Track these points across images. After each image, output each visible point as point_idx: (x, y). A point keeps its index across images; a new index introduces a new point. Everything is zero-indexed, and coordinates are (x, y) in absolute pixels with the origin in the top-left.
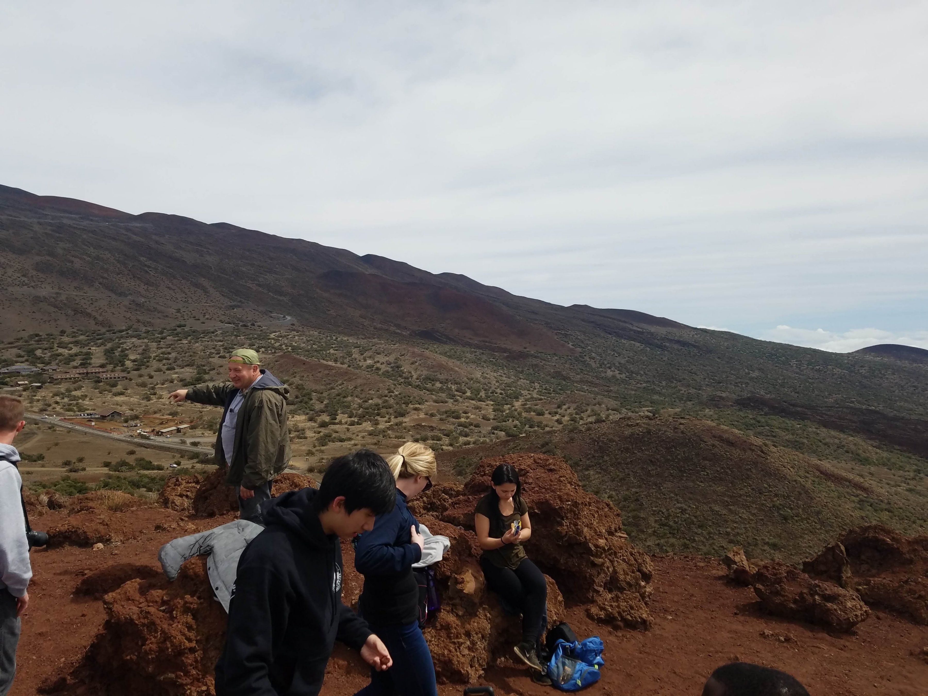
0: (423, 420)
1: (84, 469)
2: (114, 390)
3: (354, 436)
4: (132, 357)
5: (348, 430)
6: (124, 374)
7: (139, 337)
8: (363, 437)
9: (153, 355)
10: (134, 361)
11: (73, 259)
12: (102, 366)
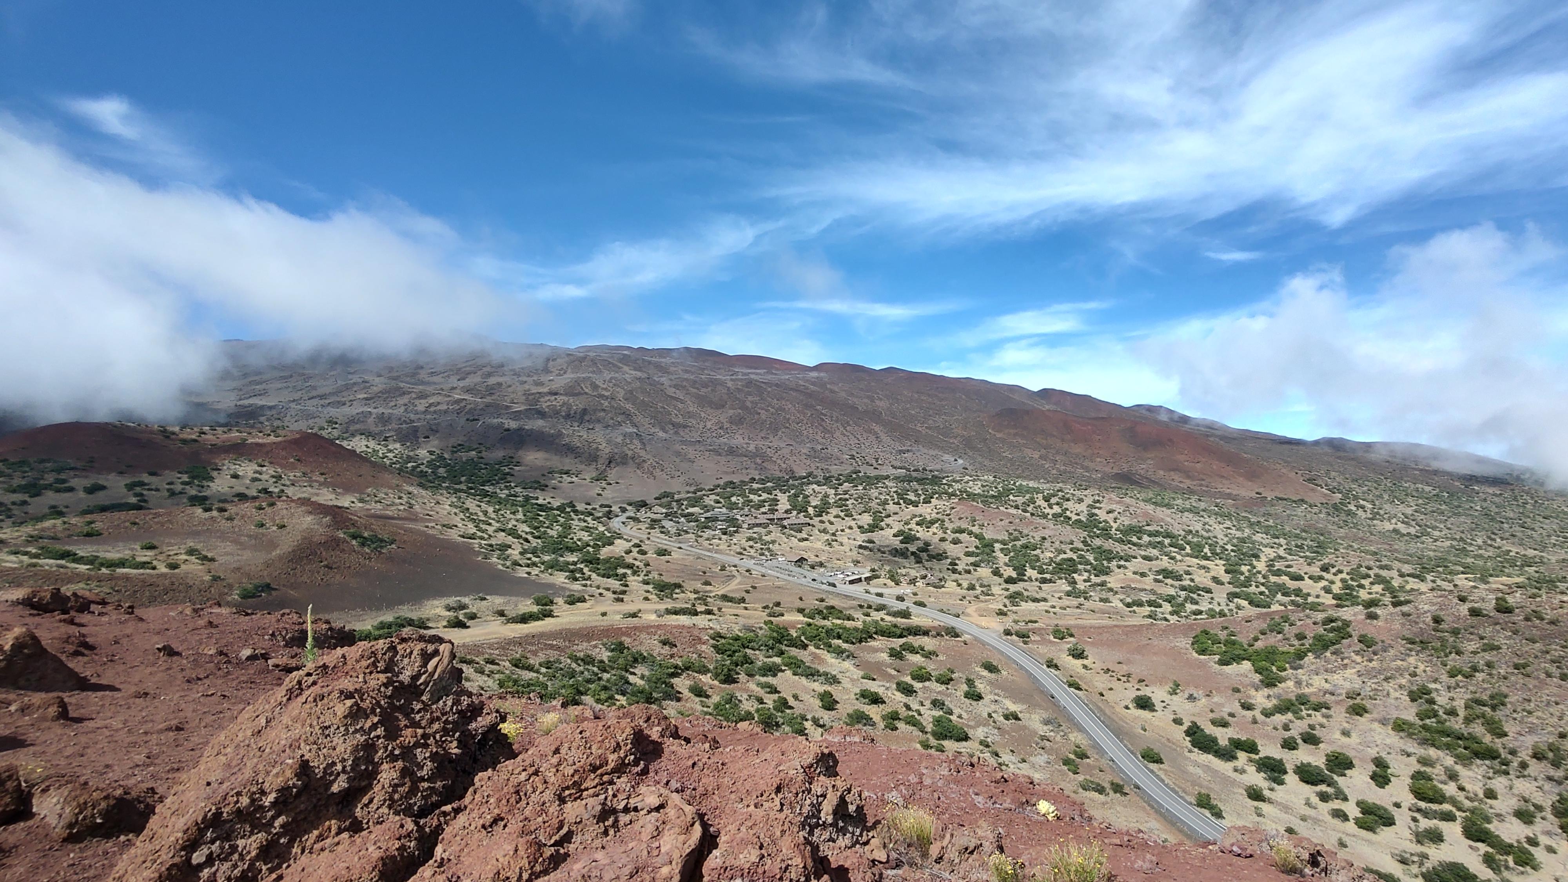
0: (1133, 581)
1: (783, 615)
2: (799, 535)
3: (1049, 597)
4: (813, 504)
5: (1040, 588)
6: (808, 520)
7: (819, 484)
8: (1060, 598)
9: (832, 501)
10: (815, 507)
11: (759, 411)
12: (786, 512)
